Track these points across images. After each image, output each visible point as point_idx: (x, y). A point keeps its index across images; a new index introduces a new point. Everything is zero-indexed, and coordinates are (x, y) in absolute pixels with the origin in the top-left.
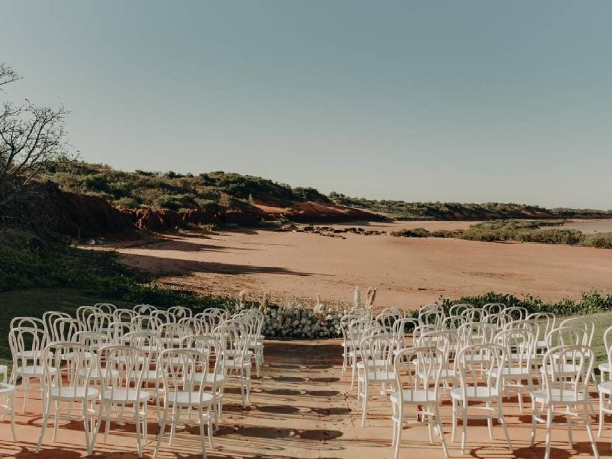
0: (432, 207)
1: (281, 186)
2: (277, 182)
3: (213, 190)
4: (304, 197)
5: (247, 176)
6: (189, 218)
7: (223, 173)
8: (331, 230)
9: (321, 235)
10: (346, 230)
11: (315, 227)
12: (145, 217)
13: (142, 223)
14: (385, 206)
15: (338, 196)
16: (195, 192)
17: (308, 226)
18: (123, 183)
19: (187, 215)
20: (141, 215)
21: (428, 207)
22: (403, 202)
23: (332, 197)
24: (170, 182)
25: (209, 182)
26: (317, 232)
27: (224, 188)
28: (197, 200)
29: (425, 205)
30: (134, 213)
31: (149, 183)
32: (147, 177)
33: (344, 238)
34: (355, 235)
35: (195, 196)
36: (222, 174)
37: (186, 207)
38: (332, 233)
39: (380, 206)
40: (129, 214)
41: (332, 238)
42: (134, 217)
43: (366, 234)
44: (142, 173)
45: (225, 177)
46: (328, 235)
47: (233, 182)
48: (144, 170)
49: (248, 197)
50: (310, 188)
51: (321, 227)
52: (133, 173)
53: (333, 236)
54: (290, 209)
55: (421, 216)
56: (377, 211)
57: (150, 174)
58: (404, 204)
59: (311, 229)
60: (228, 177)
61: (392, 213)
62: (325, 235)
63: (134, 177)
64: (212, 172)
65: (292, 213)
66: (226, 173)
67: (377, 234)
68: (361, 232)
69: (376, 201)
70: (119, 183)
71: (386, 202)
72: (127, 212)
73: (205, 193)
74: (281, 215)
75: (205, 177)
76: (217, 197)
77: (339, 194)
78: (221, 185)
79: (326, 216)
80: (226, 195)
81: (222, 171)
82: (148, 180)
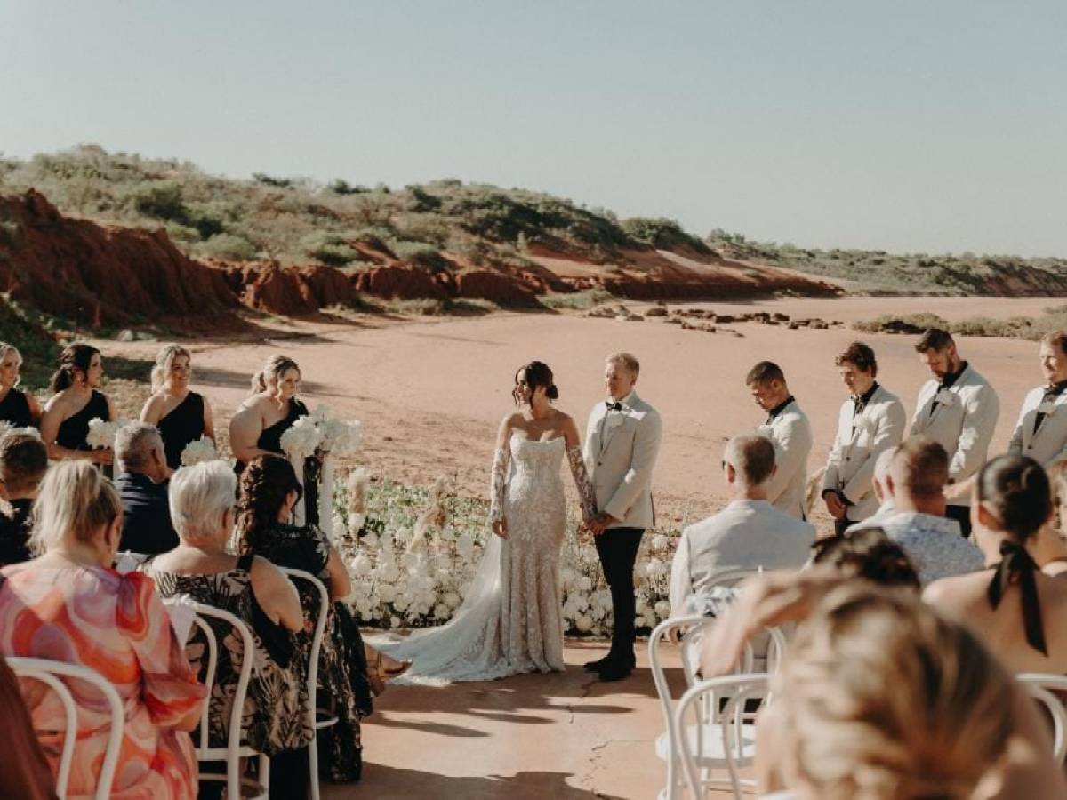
0: (953, 266)
1: (594, 213)
2: (584, 205)
3: (433, 222)
4: (649, 241)
5: (515, 189)
6: (373, 284)
7: (458, 183)
8: (710, 317)
9: (684, 327)
10: (747, 318)
11: (671, 308)
12: (263, 282)
13: (257, 296)
14: (837, 263)
15: (728, 239)
16: (387, 224)
17: (654, 306)
18: (222, 204)
19: (367, 276)
20: (253, 276)
21: (943, 266)
22: (884, 253)
23: (713, 241)
24: (333, 203)
25: (425, 205)
26: (676, 322)
27: (460, 219)
28: (392, 244)
29: (936, 261)
30: (238, 273)
31: (279, 204)
32: (278, 191)
33: (740, 336)
34: (766, 326)
35: (388, 234)
36: (456, 186)
37: (364, 258)
38: (712, 323)
39: (828, 262)
40: (225, 272)
41: (712, 334)
42: (235, 282)
43: (794, 327)
44: (267, 180)
45: (463, 192)
46: (702, 328)
47: (482, 206)
48: (272, 175)
49: (516, 239)
50: (663, 219)
51: (686, 307)
52: (247, 181)
53: (713, 330)
54: (615, 267)
55: (926, 286)
56: (821, 274)
57: (285, 183)
58: (885, 258)
59: (663, 313)
60: (470, 194)
61: (857, 280)
62: (691, 328)
63: (250, 192)
64: (434, 182)
65: (618, 276)
66: (466, 182)
67: (819, 327)
68: (782, 322)
69: (819, 251)
70: (213, 203)
71: (844, 253)
72: (223, 268)
73: (412, 228)
74: (592, 281)
75: (419, 194)
76: (441, 239)
77: (732, 235)
78: (452, 213)
79: (700, 283)
80: (462, 234)
81: (457, 178)
82: (280, 197)
